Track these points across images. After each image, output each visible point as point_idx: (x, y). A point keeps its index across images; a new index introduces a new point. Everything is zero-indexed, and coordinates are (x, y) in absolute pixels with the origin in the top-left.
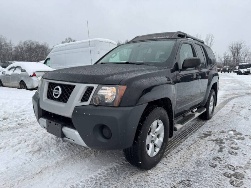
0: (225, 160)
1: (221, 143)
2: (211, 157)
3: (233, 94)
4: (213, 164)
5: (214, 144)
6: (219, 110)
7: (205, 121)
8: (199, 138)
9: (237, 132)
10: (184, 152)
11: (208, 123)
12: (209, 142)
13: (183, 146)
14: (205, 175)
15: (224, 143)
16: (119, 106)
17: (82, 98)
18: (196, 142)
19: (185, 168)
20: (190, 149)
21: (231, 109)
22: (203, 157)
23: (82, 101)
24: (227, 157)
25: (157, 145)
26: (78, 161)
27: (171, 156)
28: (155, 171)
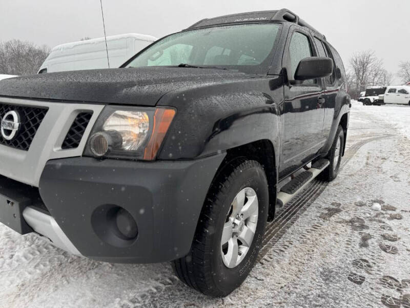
0: (378, 266)
1: (363, 227)
2: (350, 260)
3: (362, 136)
4: (355, 274)
5: (349, 229)
6: (346, 164)
7: (325, 184)
8: (320, 217)
9: (385, 204)
10: (295, 249)
11: (331, 187)
12: (340, 225)
13: (292, 236)
14: (345, 304)
15: (367, 228)
16: (157, 159)
17: (65, 140)
18: (315, 227)
19: (301, 288)
20: (306, 243)
21: (365, 161)
22: (334, 258)
23: (65, 146)
24: (379, 257)
25: (243, 240)
26: (72, 279)
27: (271, 258)
28: (240, 298)
